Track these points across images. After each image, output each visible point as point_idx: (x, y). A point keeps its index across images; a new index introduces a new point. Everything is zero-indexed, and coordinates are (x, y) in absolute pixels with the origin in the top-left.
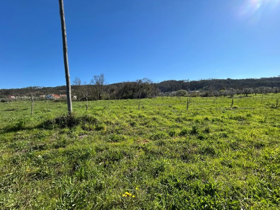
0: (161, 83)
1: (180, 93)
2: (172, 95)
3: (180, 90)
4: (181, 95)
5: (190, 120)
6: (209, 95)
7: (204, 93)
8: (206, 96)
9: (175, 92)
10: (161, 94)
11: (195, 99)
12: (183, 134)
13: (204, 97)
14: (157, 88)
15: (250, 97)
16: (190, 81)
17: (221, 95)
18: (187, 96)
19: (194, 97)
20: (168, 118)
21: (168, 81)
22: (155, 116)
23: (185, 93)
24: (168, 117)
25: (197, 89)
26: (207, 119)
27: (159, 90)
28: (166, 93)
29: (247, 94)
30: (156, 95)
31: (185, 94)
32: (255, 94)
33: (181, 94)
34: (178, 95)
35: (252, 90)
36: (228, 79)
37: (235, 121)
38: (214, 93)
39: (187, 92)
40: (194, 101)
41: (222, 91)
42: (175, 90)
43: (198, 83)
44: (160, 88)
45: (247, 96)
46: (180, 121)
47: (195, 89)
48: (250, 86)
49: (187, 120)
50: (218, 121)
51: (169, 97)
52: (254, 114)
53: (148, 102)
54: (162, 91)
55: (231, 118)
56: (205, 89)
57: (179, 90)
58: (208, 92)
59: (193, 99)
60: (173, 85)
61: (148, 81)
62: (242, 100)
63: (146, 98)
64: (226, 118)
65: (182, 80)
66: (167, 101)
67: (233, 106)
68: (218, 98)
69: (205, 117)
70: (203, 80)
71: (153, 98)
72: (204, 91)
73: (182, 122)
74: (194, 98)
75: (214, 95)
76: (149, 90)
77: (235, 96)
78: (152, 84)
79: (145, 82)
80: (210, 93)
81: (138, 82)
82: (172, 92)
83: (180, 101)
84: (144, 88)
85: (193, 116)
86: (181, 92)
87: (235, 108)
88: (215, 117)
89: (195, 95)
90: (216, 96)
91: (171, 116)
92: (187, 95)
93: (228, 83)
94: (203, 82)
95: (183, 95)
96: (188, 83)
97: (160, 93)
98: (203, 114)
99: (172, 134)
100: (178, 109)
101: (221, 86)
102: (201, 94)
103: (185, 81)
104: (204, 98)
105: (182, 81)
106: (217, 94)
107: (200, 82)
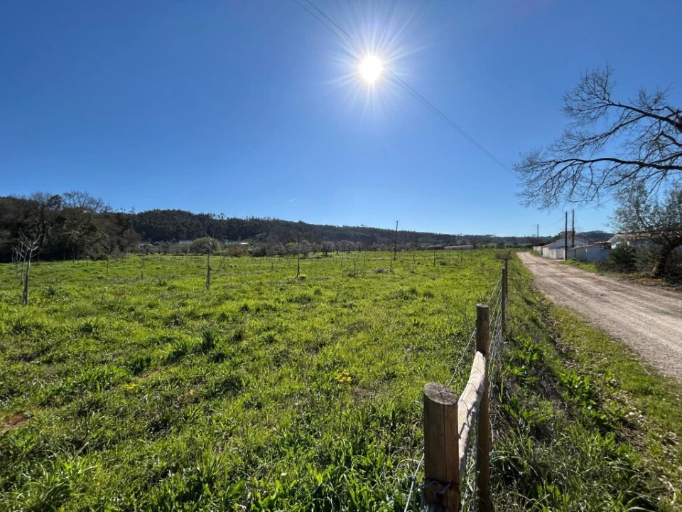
0: (141, 215)
1: (200, 247)
2: (180, 250)
3: (202, 239)
4: (204, 250)
5: (206, 316)
6: (267, 251)
7: (258, 249)
8: (262, 253)
9: (189, 243)
10: (144, 246)
11: (237, 261)
12: (177, 357)
13: (257, 256)
14: (126, 228)
15: (331, 257)
16: (226, 219)
17: (288, 253)
18: (219, 254)
19: (236, 256)
20: (141, 321)
21: (169, 211)
22: (91, 320)
23: (214, 247)
24: (141, 317)
25: (243, 239)
26: (245, 308)
27: (135, 235)
28: (161, 243)
29: (327, 251)
30: (122, 249)
31: (216, 250)
32: (336, 253)
33: (205, 248)
34: (197, 250)
35: (332, 244)
36: (300, 222)
37: (296, 305)
38: (277, 249)
39: (219, 244)
40: (231, 267)
41: (290, 244)
42: (189, 238)
43: (245, 225)
44: (139, 229)
45: (326, 256)
46: (177, 323)
47: (240, 238)
48: (331, 239)
49: (199, 317)
50: (268, 309)
51: (168, 257)
52: (326, 287)
53: (85, 274)
54: (145, 239)
55: (291, 301)
56: (261, 239)
57: (199, 237)
58: (266, 245)
59: (234, 261)
60: (183, 224)
61: (92, 201)
62: (320, 262)
63: (80, 259)
64: (283, 302)
65: (206, 213)
66: (158, 268)
67: (300, 275)
68: (283, 259)
69: (242, 304)
70: (255, 218)
71: (113, 257)
72: (257, 244)
73: (184, 324)
74: (236, 258)
75: (276, 252)
76: (92, 233)
77: (311, 255)
78: (106, 216)
79: (78, 205)
80: (268, 248)
81: (45, 201)
82: (181, 242)
83: (199, 267)
84: (74, 226)
85: (215, 305)
86: (204, 242)
87: (303, 278)
88: (262, 302)
89: (238, 251)
90: (281, 254)
91: (155, 311)
92: (220, 251)
93: (301, 230)
94: (256, 222)
95: (208, 252)
96: (221, 221)
97: (140, 245)
98: (240, 297)
99: (142, 365)
100: (182, 289)
101: (290, 235)
102: (251, 250)
103: (214, 218)
104: (257, 258)
105: (208, 216)
106: (282, 251)
107: (250, 223)
